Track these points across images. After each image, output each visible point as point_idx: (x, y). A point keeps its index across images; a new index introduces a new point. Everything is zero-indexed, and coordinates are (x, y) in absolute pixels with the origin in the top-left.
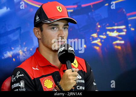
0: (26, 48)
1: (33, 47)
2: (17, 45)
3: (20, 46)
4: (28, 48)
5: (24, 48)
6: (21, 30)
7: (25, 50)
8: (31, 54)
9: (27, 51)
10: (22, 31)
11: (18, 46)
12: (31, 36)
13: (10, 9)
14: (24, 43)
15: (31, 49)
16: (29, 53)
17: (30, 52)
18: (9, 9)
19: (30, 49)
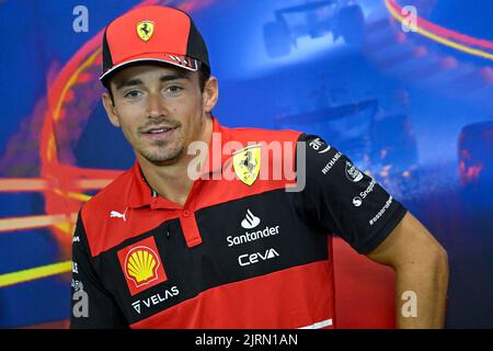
0: (387, 168)
1: (414, 167)
2: (358, 155)
3: (366, 158)
4: (397, 170)
5: (380, 165)
6: (375, 110)
7: (384, 174)
8: (402, 187)
9: (392, 176)
10: (381, 114)
11: (362, 159)
12: (411, 132)
13: (346, 40)
14: (384, 152)
15: (406, 174)
16: (395, 184)
17: (400, 181)
18: (341, 41)
19: (401, 172)
